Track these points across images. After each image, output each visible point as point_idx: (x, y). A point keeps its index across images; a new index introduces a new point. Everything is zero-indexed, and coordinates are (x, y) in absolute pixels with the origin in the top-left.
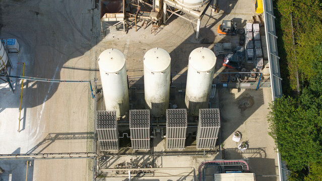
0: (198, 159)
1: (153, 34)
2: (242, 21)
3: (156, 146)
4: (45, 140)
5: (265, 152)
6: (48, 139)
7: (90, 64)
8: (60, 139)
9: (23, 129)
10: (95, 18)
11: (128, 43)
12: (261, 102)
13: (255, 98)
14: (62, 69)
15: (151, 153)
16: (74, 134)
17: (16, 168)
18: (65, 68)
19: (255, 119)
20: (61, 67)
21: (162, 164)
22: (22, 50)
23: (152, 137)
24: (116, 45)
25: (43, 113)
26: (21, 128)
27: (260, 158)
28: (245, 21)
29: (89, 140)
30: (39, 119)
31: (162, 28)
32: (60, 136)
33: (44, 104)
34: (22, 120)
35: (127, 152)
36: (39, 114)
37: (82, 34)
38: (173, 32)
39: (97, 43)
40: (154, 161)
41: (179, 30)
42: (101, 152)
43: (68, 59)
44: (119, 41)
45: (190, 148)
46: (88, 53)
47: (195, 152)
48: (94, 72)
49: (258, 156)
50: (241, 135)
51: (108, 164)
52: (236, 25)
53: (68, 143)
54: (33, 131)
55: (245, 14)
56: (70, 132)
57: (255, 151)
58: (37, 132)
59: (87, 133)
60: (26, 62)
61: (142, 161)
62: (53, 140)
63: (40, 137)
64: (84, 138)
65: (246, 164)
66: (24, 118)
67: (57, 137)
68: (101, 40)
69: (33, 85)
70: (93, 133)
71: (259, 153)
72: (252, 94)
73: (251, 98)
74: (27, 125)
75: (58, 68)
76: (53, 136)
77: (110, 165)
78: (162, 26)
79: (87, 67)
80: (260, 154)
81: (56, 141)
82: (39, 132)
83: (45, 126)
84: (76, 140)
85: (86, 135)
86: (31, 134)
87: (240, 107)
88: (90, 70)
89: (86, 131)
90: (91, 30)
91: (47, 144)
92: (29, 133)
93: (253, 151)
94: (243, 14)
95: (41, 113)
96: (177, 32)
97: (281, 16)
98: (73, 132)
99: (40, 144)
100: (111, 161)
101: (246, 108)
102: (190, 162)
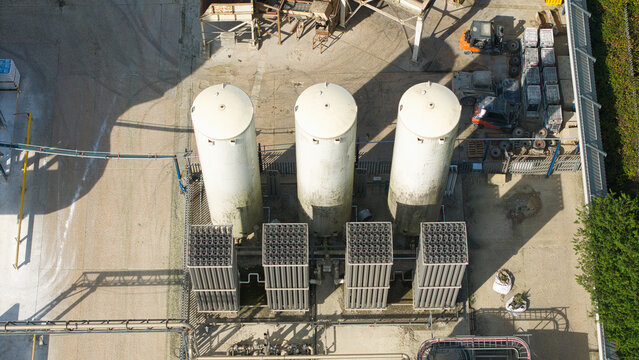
0: (417, 333)
1: (318, 50)
2: (516, 23)
3: (322, 302)
4: (74, 287)
5: (565, 316)
6: (82, 286)
7: (177, 117)
8: (107, 284)
9: (25, 263)
10: (188, 14)
11: (261, 71)
12: (558, 205)
13: (544, 196)
14: (116, 128)
15: (311, 318)
16: (139, 274)
17: (9, 349)
18: (120, 124)
19: (545, 243)
20: (112, 123)
21: (334, 344)
22: (26, 85)
23: (313, 282)
24: (234, 74)
25: (72, 225)
26: (22, 259)
27: (555, 332)
28: (522, 22)
29: (173, 287)
30: (62, 239)
31: (338, 38)
33: (73, 207)
34: (25, 242)
35: (258, 316)
36: (63, 229)
37: (159, 49)
38: (361, 47)
39: (192, 70)
40: (317, 336)
41: (374, 42)
42: (198, 316)
43: (128, 106)
44: (242, 67)
45: (398, 307)
46: (172, 92)
47: (410, 316)
48: (186, 134)
49: (551, 326)
50: (513, 279)
51: (215, 343)
52: (502, 31)
53: (127, 294)
54: (49, 266)
55: (522, 8)
56: (131, 269)
57: (544, 315)
58: (58, 269)
59: (169, 272)
60: (35, 112)
61: (290, 336)
62: (92, 287)
63: (64, 281)
64: (161, 283)
65: (525, 346)
66: (29, 237)
67: (102, 280)
68: (202, 64)
69: (50, 164)
70: (182, 272)
71: (553, 319)
72: (536, 186)
73: (535, 195)
74: (35, 252)
75: (105, 126)
76: (93, 278)
77: (219, 345)
78: (337, 33)
79: (171, 123)
80: (556, 322)
81: (100, 290)
82: (62, 269)
83: (75, 254)
84: (143, 289)
85: (165, 277)
86: (43, 272)
87: (509, 216)
88: (177, 130)
89: (166, 267)
90: (181, 41)
91: (78, 296)
92: (40, 270)
93: (538, 314)
94: (516, 7)
95: (67, 225)
96: (370, 45)
97: (603, 11)
98: (138, 269)
99: (64, 296)
100: (222, 335)
101: (524, 217)
102: (397, 340)
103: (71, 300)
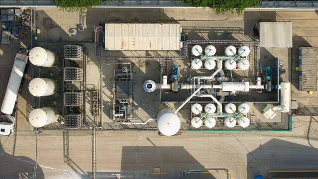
3: (78, 88)
4: (69, 165)
5: (82, 13)
6: (69, 163)
8: (68, 155)
13: (44, 17)
14: (15, 155)
15: (84, 91)
16: (64, 145)
18: (14, 153)
19: (60, 18)
20: (13, 156)
21: (92, 85)
23: (73, 91)
25: (53, 167)
29: (70, 134)
30: (57, 170)
32: (66, 154)
36: (54, 170)
40: (89, 90)
45: (81, 65)
49: (85, 17)
50: (72, 29)
51: (91, 121)
53: (72, 149)
54: (66, 173)
56: (63, 147)
57: (82, 19)
58: (67, 171)
59: (64, 136)
61: (88, 98)
62: (69, 159)
64: (68, 138)
65: (98, 28)
71: (83, 17)
73: (44, 20)
74: (62, 178)
76: (66, 159)
77: (92, 120)
81: (70, 157)
83: (62, 166)
85: (65, 137)
86: (69, 175)
87: (51, 28)
88: (16, 135)
89: (62, 137)
91: (73, 164)
93: (82, 21)
98: (63, 145)
99: (73, 168)
100: (88, 119)
101: (52, 24)
102: (91, 66)
103: (75, 167)
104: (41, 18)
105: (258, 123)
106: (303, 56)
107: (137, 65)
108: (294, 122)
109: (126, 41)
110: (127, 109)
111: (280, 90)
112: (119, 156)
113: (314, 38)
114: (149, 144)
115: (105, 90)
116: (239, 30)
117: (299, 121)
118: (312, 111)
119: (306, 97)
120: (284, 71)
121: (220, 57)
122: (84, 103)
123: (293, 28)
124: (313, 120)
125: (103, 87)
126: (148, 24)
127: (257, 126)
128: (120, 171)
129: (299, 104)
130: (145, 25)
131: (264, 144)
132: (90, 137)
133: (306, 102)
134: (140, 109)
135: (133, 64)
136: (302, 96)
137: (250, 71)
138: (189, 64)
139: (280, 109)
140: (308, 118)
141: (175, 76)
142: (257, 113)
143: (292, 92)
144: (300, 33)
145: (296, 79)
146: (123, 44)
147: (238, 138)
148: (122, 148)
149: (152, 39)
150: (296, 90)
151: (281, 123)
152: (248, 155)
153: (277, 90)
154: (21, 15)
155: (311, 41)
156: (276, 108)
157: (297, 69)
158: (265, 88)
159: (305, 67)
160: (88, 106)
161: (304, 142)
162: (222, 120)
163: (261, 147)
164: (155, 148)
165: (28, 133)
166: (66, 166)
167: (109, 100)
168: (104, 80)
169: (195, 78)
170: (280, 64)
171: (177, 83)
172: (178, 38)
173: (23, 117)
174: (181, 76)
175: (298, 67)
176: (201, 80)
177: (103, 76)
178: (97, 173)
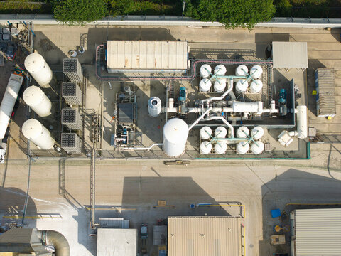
4: (65, 197)
5: (83, 35)
8: (64, 186)
13: (42, 38)
14: (5, 186)
16: (60, 175)
18: (4, 184)
19: (59, 39)
21: (91, 109)
25: (46, 200)
26: (58, 216)
27: (88, 38)
30: (52, 203)
32: (61, 185)
33: (34, 199)
34: (52, 216)
36: (48, 203)
40: (87, 115)
49: (86, 39)
51: (89, 148)
53: (68, 180)
54: (62, 207)
56: (58, 178)
57: (82, 41)
58: (63, 204)
62: (65, 191)
65: (99, 46)
66: (50, 215)
73: (42, 41)
74: (56, 212)
76: (61, 191)
80: (85, 37)
81: (66, 189)
85: (61, 166)
87: (49, 50)
88: (7, 164)
89: (58, 166)
91: (70, 197)
92: (63, 210)
93: (82, 43)
98: (58, 176)
99: (69, 201)
100: (87, 146)
101: (50, 45)
102: (92, 90)
103: (71, 200)
104: (38, 39)
105: (273, 152)
106: (319, 78)
107: (141, 88)
108: (313, 150)
109: (129, 59)
110: (129, 135)
111: (296, 114)
112: (120, 188)
113: (330, 61)
114: (153, 174)
115: (106, 115)
116: (251, 52)
117: (318, 150)
118: (331, 138)
119: (325, 124)
120: (299, 96)
121: (230, 77)
122: (83, 129)
123: (308, 50)
124: (333, 148)
125: (105, 112)
126: (153, 42)
127: (272, 154)
128: (121, 204)
129: (317, 131)
130: (150, 42)
131: (281, 175)
132: (88, 167)
133: (324, 129)
134: (143, 135)
135: (137, 88)
136: (321, 122)
137: (263, 95)
138: (197, 88)
139: (296, 134)
140: (327, 146)
141: (182, 99)
142: (272, 140)
143: (309, 118)
144: (315, 56)
145: (313, 104)
146: (126, 62)
147: (252, 168)
148: (123, 179)
149: (158, 57)
150: (313, 116)
151: (299, 151)
152: (263, 186)
153: (293, 114)
154: (17, 36)
155: (327, 64)
156: (292, 133)
157: (314, 92)
158: (280, 111)
159: (322, 90)
160: (87, 133)
161: (324, 173)
162: (234, 148)
163: (277, 178)
164: (160, 179)
165: (20, 162)
166: (62, 198)
167: (111, 126)
168: (105, 104)
169: (204, 100)
170: (295, 88)
171: (184, 106)
172: (186, 56)
173: (16, 144)
174: (189, 100)
175: (315, 90)
176: (210, 103)
177: (104, 100)
178: (96, 206)
